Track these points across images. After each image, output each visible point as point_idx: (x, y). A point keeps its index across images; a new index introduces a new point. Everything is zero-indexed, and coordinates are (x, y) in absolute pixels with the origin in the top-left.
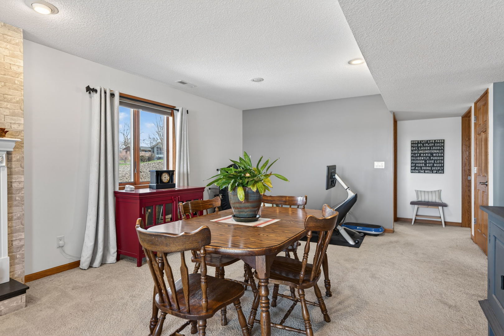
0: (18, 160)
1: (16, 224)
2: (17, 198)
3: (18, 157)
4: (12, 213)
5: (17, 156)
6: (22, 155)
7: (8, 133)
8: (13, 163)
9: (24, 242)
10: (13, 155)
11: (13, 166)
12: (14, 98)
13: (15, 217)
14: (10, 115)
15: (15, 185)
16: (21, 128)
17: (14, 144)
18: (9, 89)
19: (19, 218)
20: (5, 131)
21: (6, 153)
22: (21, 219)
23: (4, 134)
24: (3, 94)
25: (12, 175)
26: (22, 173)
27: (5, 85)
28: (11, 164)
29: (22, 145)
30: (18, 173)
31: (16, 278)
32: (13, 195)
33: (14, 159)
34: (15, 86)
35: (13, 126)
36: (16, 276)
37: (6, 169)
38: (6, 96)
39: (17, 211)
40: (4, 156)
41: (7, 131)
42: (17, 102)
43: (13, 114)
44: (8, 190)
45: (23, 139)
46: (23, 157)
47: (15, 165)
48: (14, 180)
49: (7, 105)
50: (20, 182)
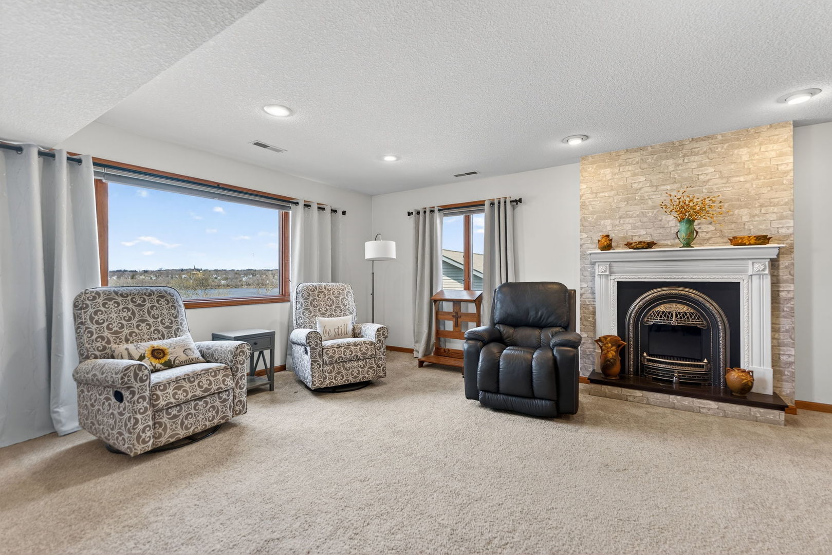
0: (786, 267)
1: (784, 338)
2: (785, 309)
3: (787, 264)
4: (779, 324)
5: (785, 263)
6: (792, 261)
7: (771, 239)
8: (781, 270)
9: (794, 359)
10: (780, 262)
11: (781, 274)
12: (782, 200)
13: (782, 330)
14: (777, 220)
15: (783, 294)
16: (791, 231)
17: (777, 251)
18: (776, 192)
19: (787, 331)
20: (768, 237)
21: (769, 260)
22: (791, 333)
23: (767, 241)
24: (769, 199)
25: (780, 283)
26: (793, 281)
27: (772, 189)
28: (778, 272)
29: (792, 250)
30: (786, 281)
31: (783, 396)
32: (781, 305)
33: (781, 266)
34: (782, 187)
35: (780, 231)
36: (784, 393)
37: (769, 277)
38: (772, 200)
39: (785, 324)
40: (767, 263)
41: (770, 238)
42: (786, 204)
43: (782, 218)
44: (772, 300)
45: (793, 243)
46: (793, 264)
47: (783, 274)
48: (781, 289)
49: (773, 209)
50: (789, 292)
